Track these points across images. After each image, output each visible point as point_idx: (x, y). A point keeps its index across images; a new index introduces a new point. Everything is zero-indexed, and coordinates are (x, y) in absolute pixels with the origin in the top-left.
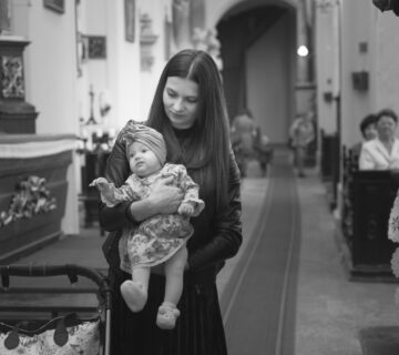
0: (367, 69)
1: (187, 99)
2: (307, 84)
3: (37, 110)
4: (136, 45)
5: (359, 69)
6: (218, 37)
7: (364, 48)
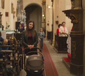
0: (58, 20)
1: (32, 25)
2: (44, 22)
3: (4, 26)
4: (13, 14)
5: (57, 20)
6: (25, 12)
7: (58, 17)
